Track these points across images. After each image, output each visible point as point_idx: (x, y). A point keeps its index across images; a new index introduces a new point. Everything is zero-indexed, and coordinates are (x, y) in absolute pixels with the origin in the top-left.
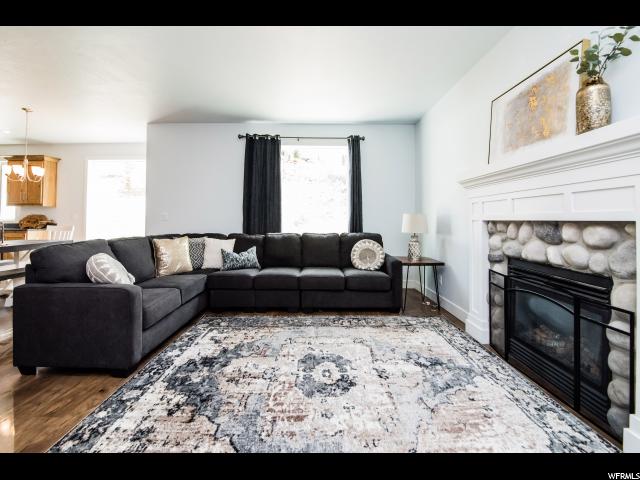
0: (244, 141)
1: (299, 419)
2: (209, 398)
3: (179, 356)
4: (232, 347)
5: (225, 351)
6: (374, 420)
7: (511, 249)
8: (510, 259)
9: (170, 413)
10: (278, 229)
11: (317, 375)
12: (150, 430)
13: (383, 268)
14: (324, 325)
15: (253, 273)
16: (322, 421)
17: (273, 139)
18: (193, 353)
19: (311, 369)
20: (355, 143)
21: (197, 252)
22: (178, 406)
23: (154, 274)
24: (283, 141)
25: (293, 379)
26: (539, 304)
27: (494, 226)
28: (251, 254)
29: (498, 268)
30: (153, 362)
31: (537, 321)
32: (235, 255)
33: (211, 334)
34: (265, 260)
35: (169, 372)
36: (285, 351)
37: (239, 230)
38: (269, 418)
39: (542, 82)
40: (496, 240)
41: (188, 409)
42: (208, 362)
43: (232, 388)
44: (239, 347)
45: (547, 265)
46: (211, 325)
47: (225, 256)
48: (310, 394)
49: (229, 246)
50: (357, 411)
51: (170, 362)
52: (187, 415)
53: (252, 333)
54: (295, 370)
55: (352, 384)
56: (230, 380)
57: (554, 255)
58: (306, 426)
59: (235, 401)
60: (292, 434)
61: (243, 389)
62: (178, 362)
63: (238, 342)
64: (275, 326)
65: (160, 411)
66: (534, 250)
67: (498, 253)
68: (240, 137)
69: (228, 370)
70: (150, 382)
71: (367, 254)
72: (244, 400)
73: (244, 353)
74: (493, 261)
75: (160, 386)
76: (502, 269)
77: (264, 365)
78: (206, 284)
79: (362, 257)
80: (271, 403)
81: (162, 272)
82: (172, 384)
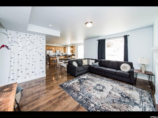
0: (98, 41)
1: (90, 91)
2: (81, 83)
3: (82, 77)
4: (88, 78)
5: (87, 78)
6: (100, 97)
9: (77, 83)
10: (105, 59)
11: (98, 87)
12: (74, 84)
14: (107, 80)
15: (96, 67)
16: (92, 92)
17: (104, 40)
18: (83, 77)
19: (97, 86)
20: (126, 37)
21: (88, 62)
22: (78, 82)
23: (82, 65)
24: (106, 40)
25: (93, 86)
28: (97, 63)
30: (78, 77)
32: (94, 63)
33: (87, 76)
34: (100, 65)
35: (79, 78)
36: (96, 82)
37: (97, 58)
38: (86, 89)
41: (79, 83)
42: (84, 79)
43: (85, 83)
44: (90, 79)
46: (88, 74)
47: (92, 63)
48: (94, 89)
49: (94, 61)
50: (99, 94)
51: (80, 77)
52: (78, 84)
53: (93, 77)
54: (95, 85)
55: (102, 91)
56: (85, 82)
58: (90, 92)
59: (84, 85)
60: (87, 92)
61: (86, 84)
62: (81, 78)
63: (90, 78)
64: (98, 78)
65: (76, 82)
68: (97, 40)
69: (86, 81)
70: (77, 79)
72: (85, 85)
73: (90, 80)
75: (78, 80)
77: (91, 82)
78: (89, 68)
79: (123, 68)
80: (88, 87)
81: (83, 65)
82: (79, 80)
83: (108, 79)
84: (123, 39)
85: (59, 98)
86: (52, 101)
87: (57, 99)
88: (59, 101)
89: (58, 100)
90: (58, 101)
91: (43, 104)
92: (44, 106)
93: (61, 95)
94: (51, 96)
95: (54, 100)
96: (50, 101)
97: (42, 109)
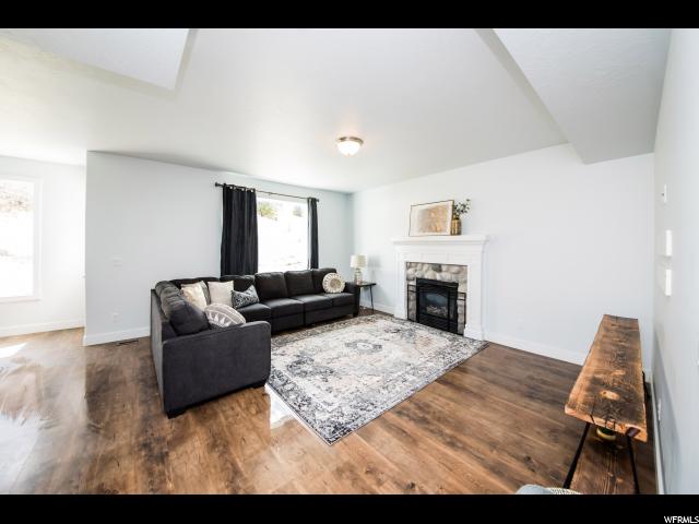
0: (221, 190)
7: (418, 275)
8: (418, 279)
13: (345, 290)
17: (249, 191)
20: (313, 203)
24: (257, 194)
26: (430, 297)
27: (409, 265)
29: (411, 283)
31: (429, 303)
39: (437, 208)
40: (411, 271)
45: (435, 281)
57: (438, 277)
66: (429, 275)
67: (412, 277)
68: (217, 185)
71: (334, 283)
74: (408, 279)
76: (413, 283)
79: (332, 285)
83: (317, 330)
84: (305, 207)
85: (428, 423)
86: (448, 440)
87: (432, 428)
88: (439, 419)
89: (436, 422)
90: (443, 423)
91: (475, 463)
92: (479, 455)
93: (411, 419)
94: (425, 450)
95: (441, 433)
96: (452, 444)
97: (489, 453)
